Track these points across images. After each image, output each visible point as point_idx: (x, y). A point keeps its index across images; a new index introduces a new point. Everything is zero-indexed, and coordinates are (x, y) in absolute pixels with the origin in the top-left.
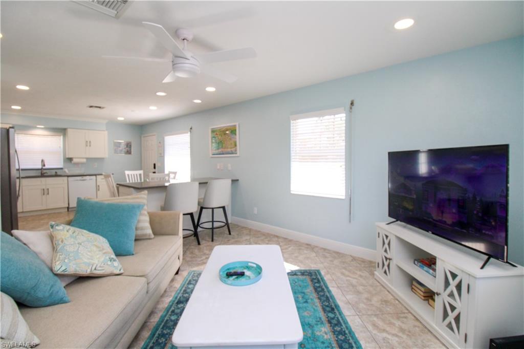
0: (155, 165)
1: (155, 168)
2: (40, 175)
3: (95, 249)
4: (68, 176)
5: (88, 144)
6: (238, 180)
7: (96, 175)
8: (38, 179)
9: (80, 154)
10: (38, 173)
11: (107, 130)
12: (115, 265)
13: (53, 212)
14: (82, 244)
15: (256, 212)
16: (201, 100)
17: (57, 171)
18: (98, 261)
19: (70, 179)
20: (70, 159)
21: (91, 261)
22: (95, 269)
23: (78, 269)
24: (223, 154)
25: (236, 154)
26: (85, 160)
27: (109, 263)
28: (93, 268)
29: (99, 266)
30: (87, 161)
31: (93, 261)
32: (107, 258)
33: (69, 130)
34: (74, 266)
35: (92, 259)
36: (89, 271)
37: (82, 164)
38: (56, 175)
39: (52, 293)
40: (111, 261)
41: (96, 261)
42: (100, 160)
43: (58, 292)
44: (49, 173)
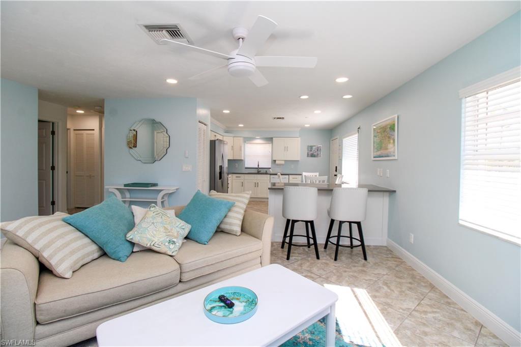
0: (336, 167)
1: (336, 171)
2: (257, 172)
3: (162, 230)
4: (271, 174)
5: (286, 149)
6: (395, 191)
7: (288, 175)
8: (256, 175)
9: (281, 157)
10: (255, 171)
11: (300, 137)
12: (170, 247)
13: (260, 200)
14: (155, 224)
15: (412, 240)
16: (351, 95)
17: (266, 170)
18: (158, 240)
19: (272, 176)
20: (275, 161)
21: (152, 238)
22: (153, 245)
23: (140, 241)
24: (382, 157)
25: (394, 156)
26: (283, 162)
27: (167, 244)
28: (152, 244)
29: (157, 243)
30: (285, 163)
31: (154, 239)
32: (168, 239)
33: (274, 138)
34: (139, 238)
35: (154, 237)
36: (148, 245)
37: (283, 165)
38: (266, 173)
39: (115, 252)
40: (169, 243)
41: (156, 239)
42: (295, 162)
43: (119, 252)
44: (262, 171)
